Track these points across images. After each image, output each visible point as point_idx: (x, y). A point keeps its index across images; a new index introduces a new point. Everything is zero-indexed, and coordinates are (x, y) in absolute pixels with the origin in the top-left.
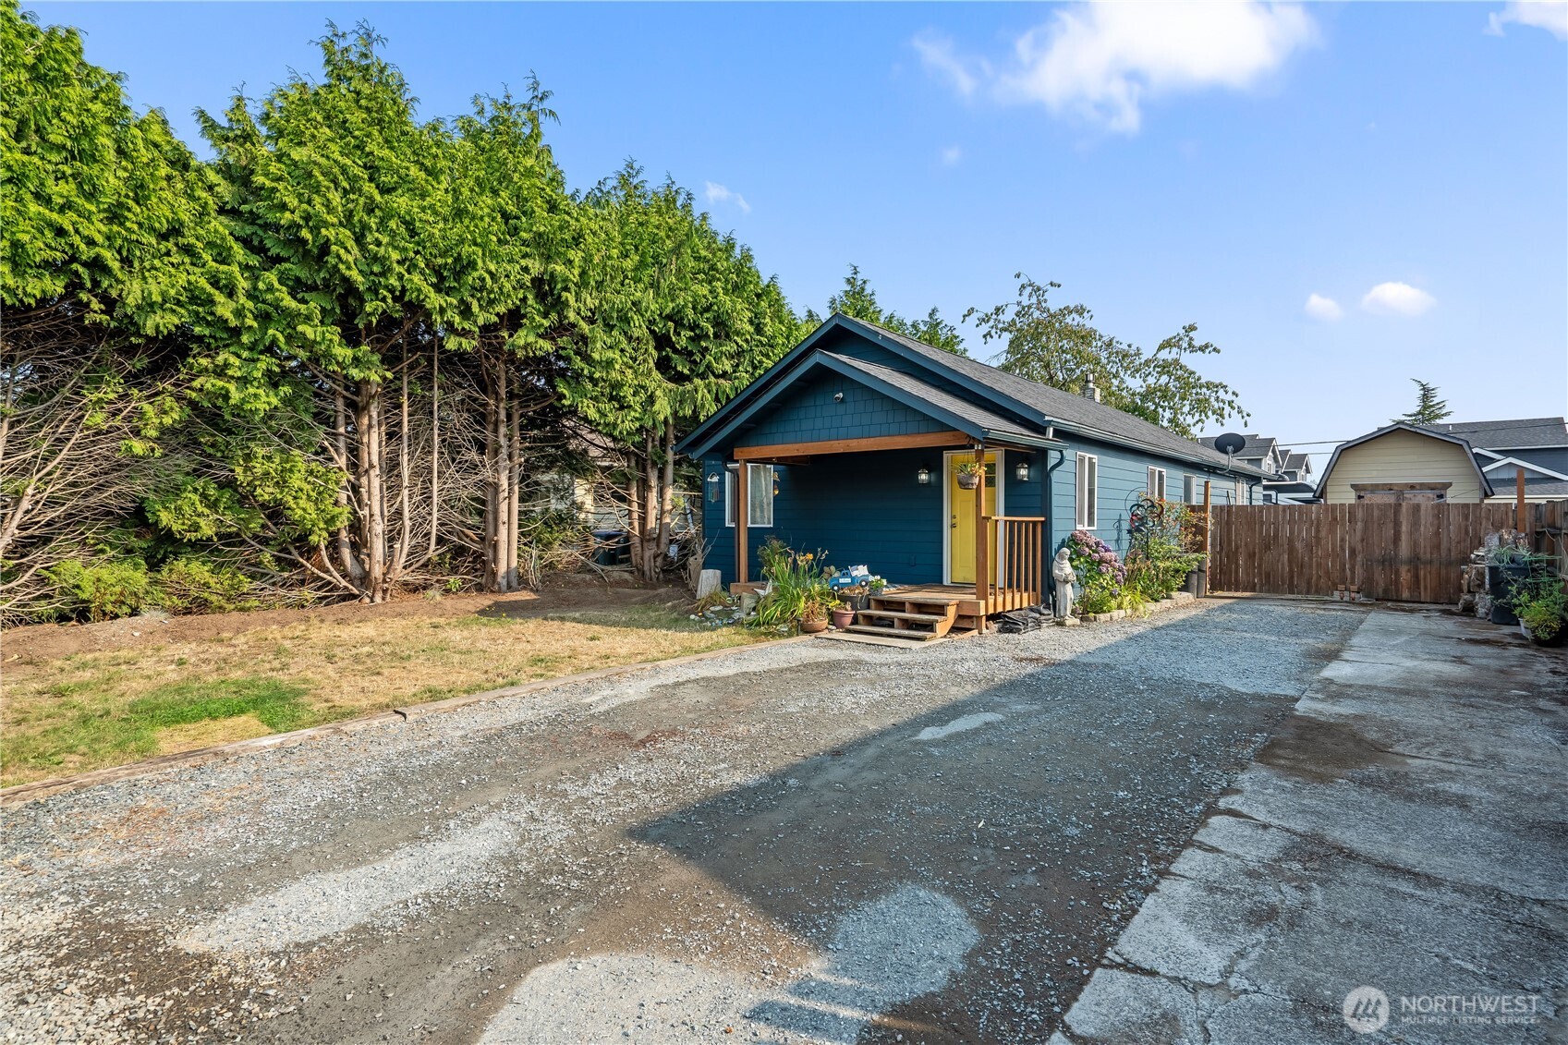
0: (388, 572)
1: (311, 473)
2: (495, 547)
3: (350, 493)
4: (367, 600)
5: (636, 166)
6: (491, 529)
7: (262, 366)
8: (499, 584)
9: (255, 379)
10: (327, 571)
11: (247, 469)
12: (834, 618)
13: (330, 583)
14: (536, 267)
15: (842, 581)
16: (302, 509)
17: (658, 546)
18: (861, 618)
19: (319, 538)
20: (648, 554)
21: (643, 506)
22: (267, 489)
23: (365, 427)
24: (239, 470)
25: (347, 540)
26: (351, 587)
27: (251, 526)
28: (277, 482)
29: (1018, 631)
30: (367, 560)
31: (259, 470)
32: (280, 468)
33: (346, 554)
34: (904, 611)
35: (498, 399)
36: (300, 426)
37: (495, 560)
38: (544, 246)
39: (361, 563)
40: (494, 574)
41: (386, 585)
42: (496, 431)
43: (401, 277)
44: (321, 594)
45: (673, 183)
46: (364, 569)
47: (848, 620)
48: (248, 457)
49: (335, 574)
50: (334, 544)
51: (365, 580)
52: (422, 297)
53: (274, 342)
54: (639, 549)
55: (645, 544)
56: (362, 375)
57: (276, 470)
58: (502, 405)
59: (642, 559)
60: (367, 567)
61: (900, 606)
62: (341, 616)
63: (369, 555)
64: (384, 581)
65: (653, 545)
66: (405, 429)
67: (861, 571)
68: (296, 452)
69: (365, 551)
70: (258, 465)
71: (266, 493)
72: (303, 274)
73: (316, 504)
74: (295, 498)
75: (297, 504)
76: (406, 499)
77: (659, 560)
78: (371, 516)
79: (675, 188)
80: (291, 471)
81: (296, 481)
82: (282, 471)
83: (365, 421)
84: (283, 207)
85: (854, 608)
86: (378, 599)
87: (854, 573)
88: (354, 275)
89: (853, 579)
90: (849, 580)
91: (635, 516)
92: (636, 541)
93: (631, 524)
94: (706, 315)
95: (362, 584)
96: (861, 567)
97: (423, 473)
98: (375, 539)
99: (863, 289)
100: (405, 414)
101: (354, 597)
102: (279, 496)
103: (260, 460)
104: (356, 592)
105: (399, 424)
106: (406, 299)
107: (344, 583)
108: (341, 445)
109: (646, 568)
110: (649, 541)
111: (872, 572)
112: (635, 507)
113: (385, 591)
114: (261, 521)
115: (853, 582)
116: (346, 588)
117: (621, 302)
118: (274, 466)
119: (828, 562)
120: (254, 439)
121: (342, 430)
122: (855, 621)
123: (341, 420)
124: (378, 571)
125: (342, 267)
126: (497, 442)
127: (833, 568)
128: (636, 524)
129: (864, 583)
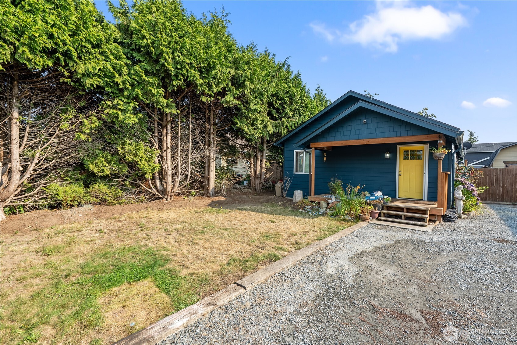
0: (173, 189)
1: (146, 150)
2: (208, 180)
3: (160, 159)
4: (165, 200)
5: (255, 44)
6: (207, 173)
7: (132, 105)
8: (210, 193)
9: (129, 110)
10: (150, 188)
11: (122, 148)
12: (372, 214)
13: (151, 193)
14: (233, 72)
15: (371, 198)
16: (143, 164)
17: (260, 180)
18: (382, 214)
19: (148, 176)
20: (257, 183)
21: (255, 165)
22: (130, 156)
23: (165, 134)
24: (120, 149)
25: (158, 176)
26: (159, 194)
27: (123, 171)
28: (134, 154)
29: (453, 221)
30: (165, 184)
31: (127, 149)
32: (135, 148)
33: (158, 181)
34: (403, 212)
35: (210, 125)
36: (142, 132)
37: (208, 184)
38: (237, 64)
39: (163, 185)
40: (208, 190)
41: (172, 194)
42: (209, 136)
43: (188, 70)
44: (148, 197)
45: (268, 50)
46: (164, 188)
47: (377, 215)
48: (123, 144)
49: (154, 190)
50: (154, 178)
51: (164, 192)
52: (195, 79)
53: (137, 96)
54: (254, 181)
55: (256, 179)
56: (169, 111)
57: (133, 149)
58: (212, 127)
59: (255, 184)
60: (165, 187)
61: (401, 209)
62: (159, 207)
63: (166, 183)
64: (171, 192)
65: (259, 179)
66: (179, 135)
67: (379, 194)
68: (141, 142)
69: (164, 181)
70: (127, 147)
71: (129, 158)
72: (149, 68)
73: (148, 163)
74: (141, 160)
75: (141, 162)
76: (179, 161)
77: (261, 185)
78: (168, 167)
79: (268, 52)
80: (139, 149)
81: (141, 153)
82: (136, 149)
83: (165, 131)
84: (144, 37)
85: (378, 210)
86: (169, 199)
87: (376, 195)
88: (170, 67)
89: (376, 197)
90: (374, 198)
91: (252, 169)
92: (253, 178)
93: (251, 172)
94: (286, 95)
95: (163, 193)
96: (379, 192)
97: (185, 152)
98: (168, 176)
99: (322, 93)
100: (180, 129)
101: (160, 198)
102: (135, 159)
103: (128, 145)
104: (161, 196)
105: (177, 133)
106: (188, 80)
107: (157, 193)
108: (156, 140)
109: (256, 188)
110: (257, 178)
111: (384, 194)
112: (252, 166)
113: (171, 196)
114: (127, 169)
115: (376, 199)
116: (157, 195)
117: (261, 87)
118: (133, 147)
119: (364, 190)
120: (126, 137)
121: (156, 134)
122: (380, 215)
123: (156, 131)
124: (169, 189)
125: (166, 64)
126: (209, 141)
127: (366, 192)
128: (253, 172)
129: (380, 199)
